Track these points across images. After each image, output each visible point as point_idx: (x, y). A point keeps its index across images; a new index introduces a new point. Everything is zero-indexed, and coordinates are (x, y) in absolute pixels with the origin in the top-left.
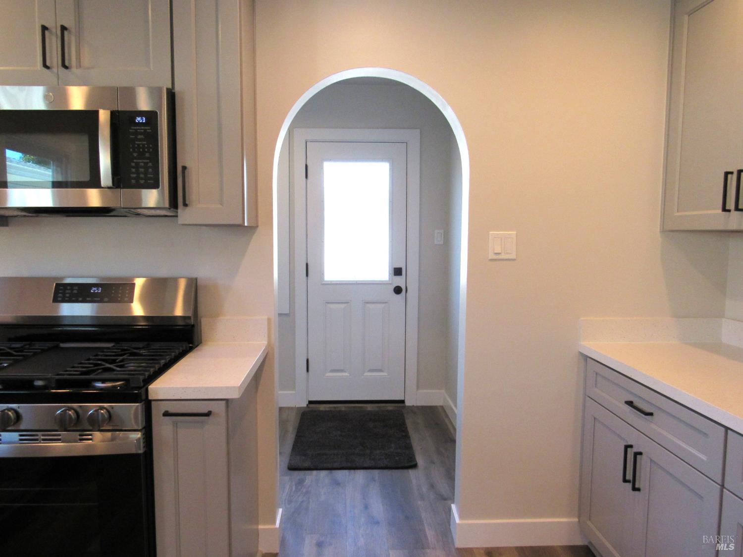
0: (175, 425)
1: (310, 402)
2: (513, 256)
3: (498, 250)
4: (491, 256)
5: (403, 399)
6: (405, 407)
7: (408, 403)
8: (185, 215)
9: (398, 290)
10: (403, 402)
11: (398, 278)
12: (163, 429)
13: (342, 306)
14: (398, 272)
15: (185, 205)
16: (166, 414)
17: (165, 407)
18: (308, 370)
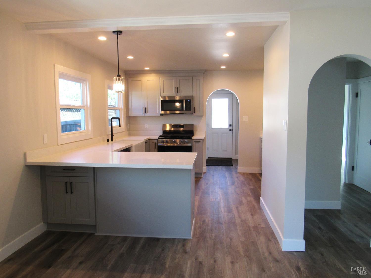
0: (195, 143)
1: (209, 158)
2: (247, 120)
3: (245, 119)
4: (243, 120)
5: (232, 157)
6: (232, 159)
7: (233, 159)
8: (194, 114)
9: (230, 130)
10: (232, 158)
11: (230, 127)
12: (194, 143)
13: (217, 134)
14: (230, 125)
15: (194, 113)
16: (195, 141)
17: (194, 140)
18: (208, 150)
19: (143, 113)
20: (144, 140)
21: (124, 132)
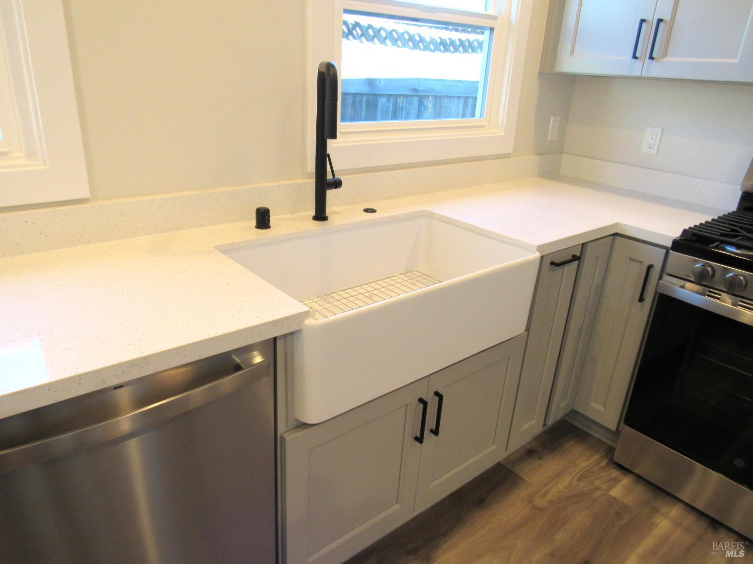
19: (635, 57)
20: (540, 248)
21: (507, 156)
